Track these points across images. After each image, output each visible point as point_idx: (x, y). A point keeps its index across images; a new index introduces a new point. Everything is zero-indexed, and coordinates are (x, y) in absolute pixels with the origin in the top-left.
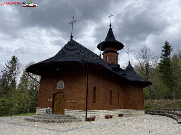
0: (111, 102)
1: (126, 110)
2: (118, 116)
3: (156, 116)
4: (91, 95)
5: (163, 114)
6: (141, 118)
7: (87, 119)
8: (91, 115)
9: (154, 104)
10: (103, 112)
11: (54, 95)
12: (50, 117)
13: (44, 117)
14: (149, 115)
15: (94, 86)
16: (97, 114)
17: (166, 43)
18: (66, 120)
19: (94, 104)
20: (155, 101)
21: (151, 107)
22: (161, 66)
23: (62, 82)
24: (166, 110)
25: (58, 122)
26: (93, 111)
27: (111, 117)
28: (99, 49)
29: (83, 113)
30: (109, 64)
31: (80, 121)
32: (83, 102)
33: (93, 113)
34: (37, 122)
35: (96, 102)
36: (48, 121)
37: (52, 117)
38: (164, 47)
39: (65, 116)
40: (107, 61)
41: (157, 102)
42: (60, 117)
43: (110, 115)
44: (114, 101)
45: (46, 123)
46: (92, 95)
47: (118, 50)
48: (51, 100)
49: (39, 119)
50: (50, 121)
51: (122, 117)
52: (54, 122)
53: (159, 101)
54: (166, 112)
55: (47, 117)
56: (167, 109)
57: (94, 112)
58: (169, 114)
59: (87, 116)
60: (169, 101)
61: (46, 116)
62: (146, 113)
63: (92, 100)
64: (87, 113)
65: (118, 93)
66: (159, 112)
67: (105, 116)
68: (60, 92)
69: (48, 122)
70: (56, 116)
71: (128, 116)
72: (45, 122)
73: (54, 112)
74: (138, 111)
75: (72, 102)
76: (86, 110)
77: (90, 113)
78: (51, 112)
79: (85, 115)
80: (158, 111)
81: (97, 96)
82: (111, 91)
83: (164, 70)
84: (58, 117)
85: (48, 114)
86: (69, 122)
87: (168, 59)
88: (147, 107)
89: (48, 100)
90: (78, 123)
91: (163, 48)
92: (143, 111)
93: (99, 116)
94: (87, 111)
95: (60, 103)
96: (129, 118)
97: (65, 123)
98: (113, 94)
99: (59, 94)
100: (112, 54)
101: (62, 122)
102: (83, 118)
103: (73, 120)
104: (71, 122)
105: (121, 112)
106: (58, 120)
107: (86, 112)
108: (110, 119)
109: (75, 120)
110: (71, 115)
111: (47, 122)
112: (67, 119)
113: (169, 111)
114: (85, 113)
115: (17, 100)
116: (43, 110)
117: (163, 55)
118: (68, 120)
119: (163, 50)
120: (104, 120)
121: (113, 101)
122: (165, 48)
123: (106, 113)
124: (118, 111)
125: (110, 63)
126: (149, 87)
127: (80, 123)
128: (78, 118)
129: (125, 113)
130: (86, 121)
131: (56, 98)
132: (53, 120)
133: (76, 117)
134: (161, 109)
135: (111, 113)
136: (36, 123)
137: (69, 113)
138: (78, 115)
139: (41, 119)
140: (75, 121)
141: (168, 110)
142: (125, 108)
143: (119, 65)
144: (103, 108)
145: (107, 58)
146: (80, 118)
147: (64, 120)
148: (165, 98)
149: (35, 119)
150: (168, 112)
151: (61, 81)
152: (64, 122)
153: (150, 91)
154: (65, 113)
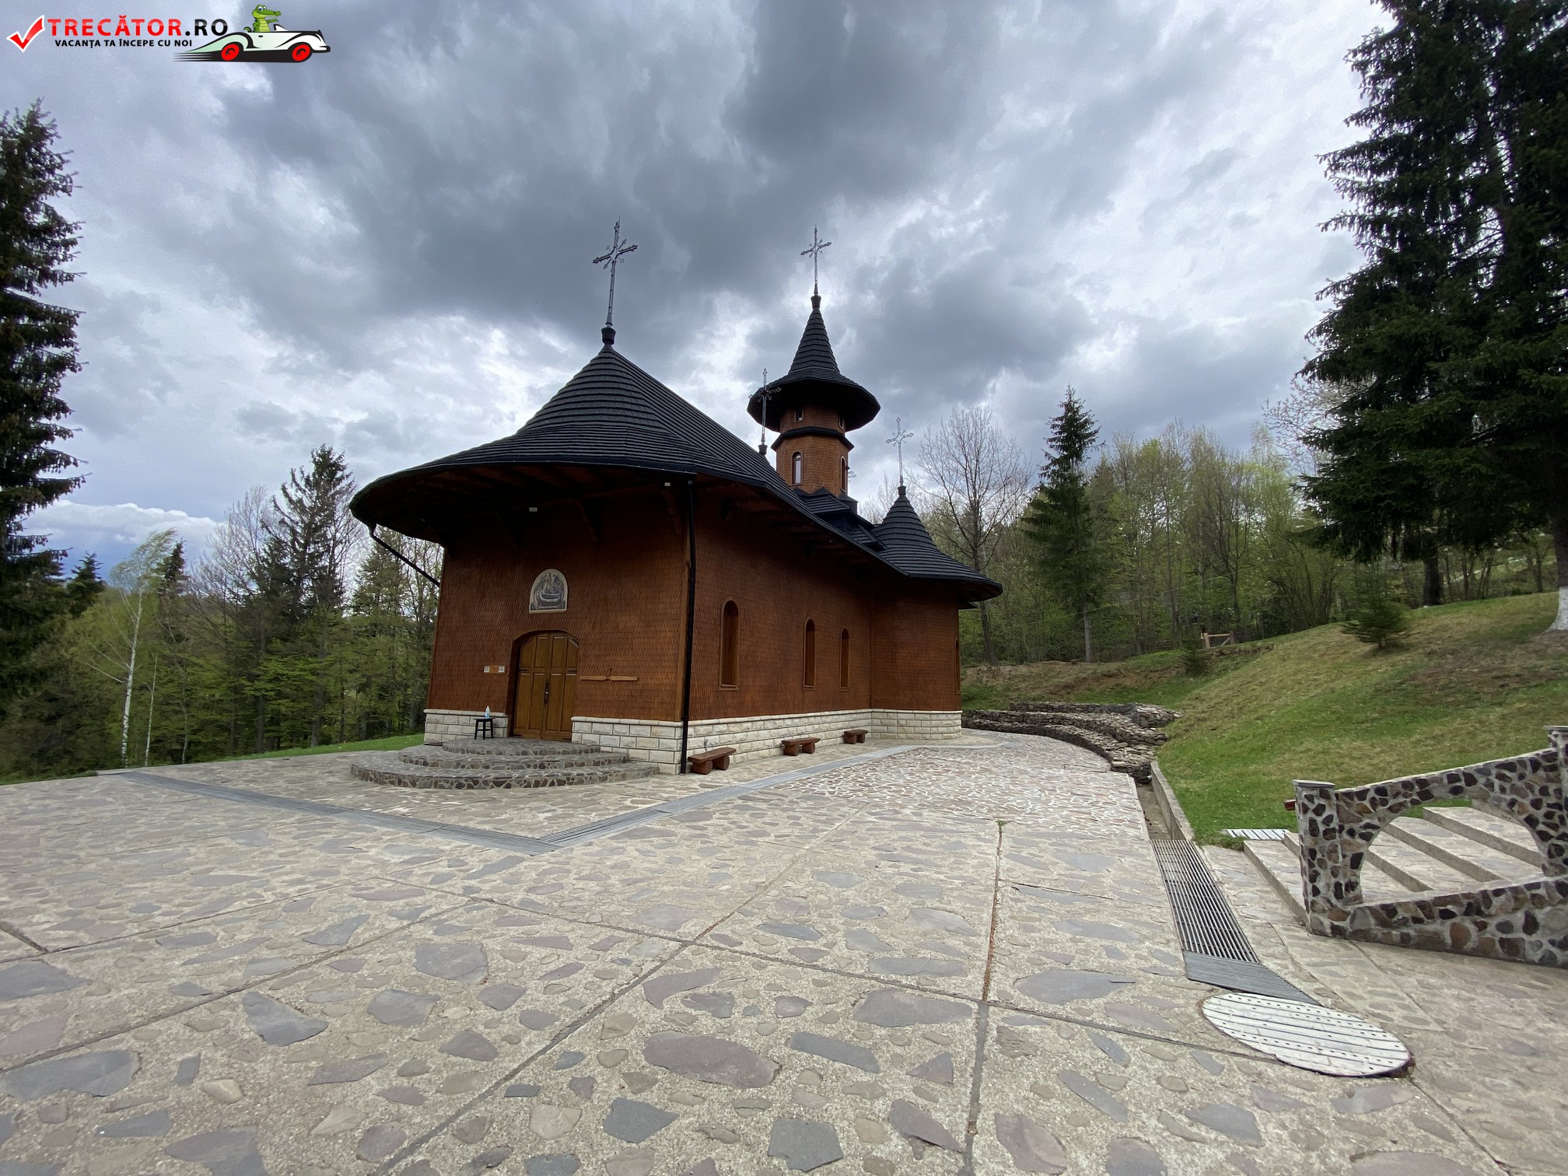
0: (808, 677)
1: (880, 713)
2: (840, 740)
3: (1009, 735)
4: (708, 645)
5: (1038, 729)
6: (945, 750)
7: (689, 764)
8: (711, 739)
9: (1000, 684)
10: (769, 725)
11: (518, 645)
12: (488, 757)
13: (454, 757)
14: (978, 732)
15: (731, 599)
16: (739, 736)
17: (1069, 407)
18: (575, 772)
19: (727, 688)
20: (1006, 669)
21: (984, 699)
22: (1040, 512)
23: (557, 579)
24: (1053, 709)
25: (528, 786)
26: (721, 720)
27: (807, 747)
28: (759, 419)
29: (669, 732)
30: (804, 497)
31: (654, 771)
32: (670, 678)
33: (721, 733)
34: (414, 785)
35: (738, 679)
36: (476, 783)
37: (503, 758)
38: (1060, 423)
39: (574, 752)
40: (798, 480)
41: (1013, 673)
42: (546, 758)
43: (803, 737)
44: (826, 672)
45: (461, 792)
46: (717, 644)
47: (848, 429)
48: (502, 670)
49: (425, 772)
50: (486, 783)
51: (858, 746)
52: (509, 786)
53: (1023, 669)
54: (1053, 721)
55: (469, 758)
56: (1057, 704)
57: (723, 728)
58: (1065, 728)
59: (689, 746)
60: (1066, 672)
61: (467, 756)
62: (965, 725)
63: (716, 670)
64: (690, 731)
65: (845, 635)
66: (1023, 719)
67: (779, 741)
68: (548, 627)
69: (474, 783)
70: (524, 753)
71: (886, 738)
72: (460, 786)
73: (516, 731)
74: (935, 717)
75: (613, 678)
76: (685, 719)
77: (702, 730)
78: (500, 732)
79: (676, 745)
80: (1018, 713)
81: (741, 647)
82: (811, 627)
83: (1053, 531)
84: (532, 757)
85: (487, 741)
86: (591, 779)
87: (1074, 479)
88: (970, 699)
89: (487, 670)
90: (639, 785)
91: (1054, 427)
92: (955, 718)
93: (747, 746)
94: (690, 723)
95: (548, 686)
96: (892, 751)
97: (567, 787)
98: (818, 636)
99: (543, 637)
100: (822, 444)
101: (552, 784)
102: (667, 756)
103: (615, 768)
104: (603, 779)
105: (853, 724)
106: (529, 774)
107: (685, 728)
108: (802, 758)
109: (621, 769)
110: (609, 743)
111: (470, 787)
112: (583, 765)
113: (1068, 715)
114: (679, 732)
115: (351, 672)
116: (463, 719)
117: (1055, 462)
118: (585, 771)
119: (1054, 439)
120: (775, 762)
121: (819, 672)
122: (1062, 427)
123: (784, 731)
124: (843, 718)
125: (810, 489)
126: (983, 608)
127: (651, 783)
128: (642, 760)
129: (872, 725)
130: (683, 771)
131: (526, 657)
132: (505, 773)
133: (633, 753)
134: (1031, 707)
135: (809, 728)
136: (408, 790)
137: (596, 733)
138: (642, 742)
139: (437, 773)
140: (624, 777)
141: (1061, 709)
142: (872, 704)
143: (853, 504)
144: (773, 704)
145: (798, 464)
146: (652, 758)
147: (569, 770)
148: (1050, 657)
149: (403, 772)
150: (1063, 718)
151: (553, 573)
152: (561, 783)
153: (985, 623)
154: (575, 737)
